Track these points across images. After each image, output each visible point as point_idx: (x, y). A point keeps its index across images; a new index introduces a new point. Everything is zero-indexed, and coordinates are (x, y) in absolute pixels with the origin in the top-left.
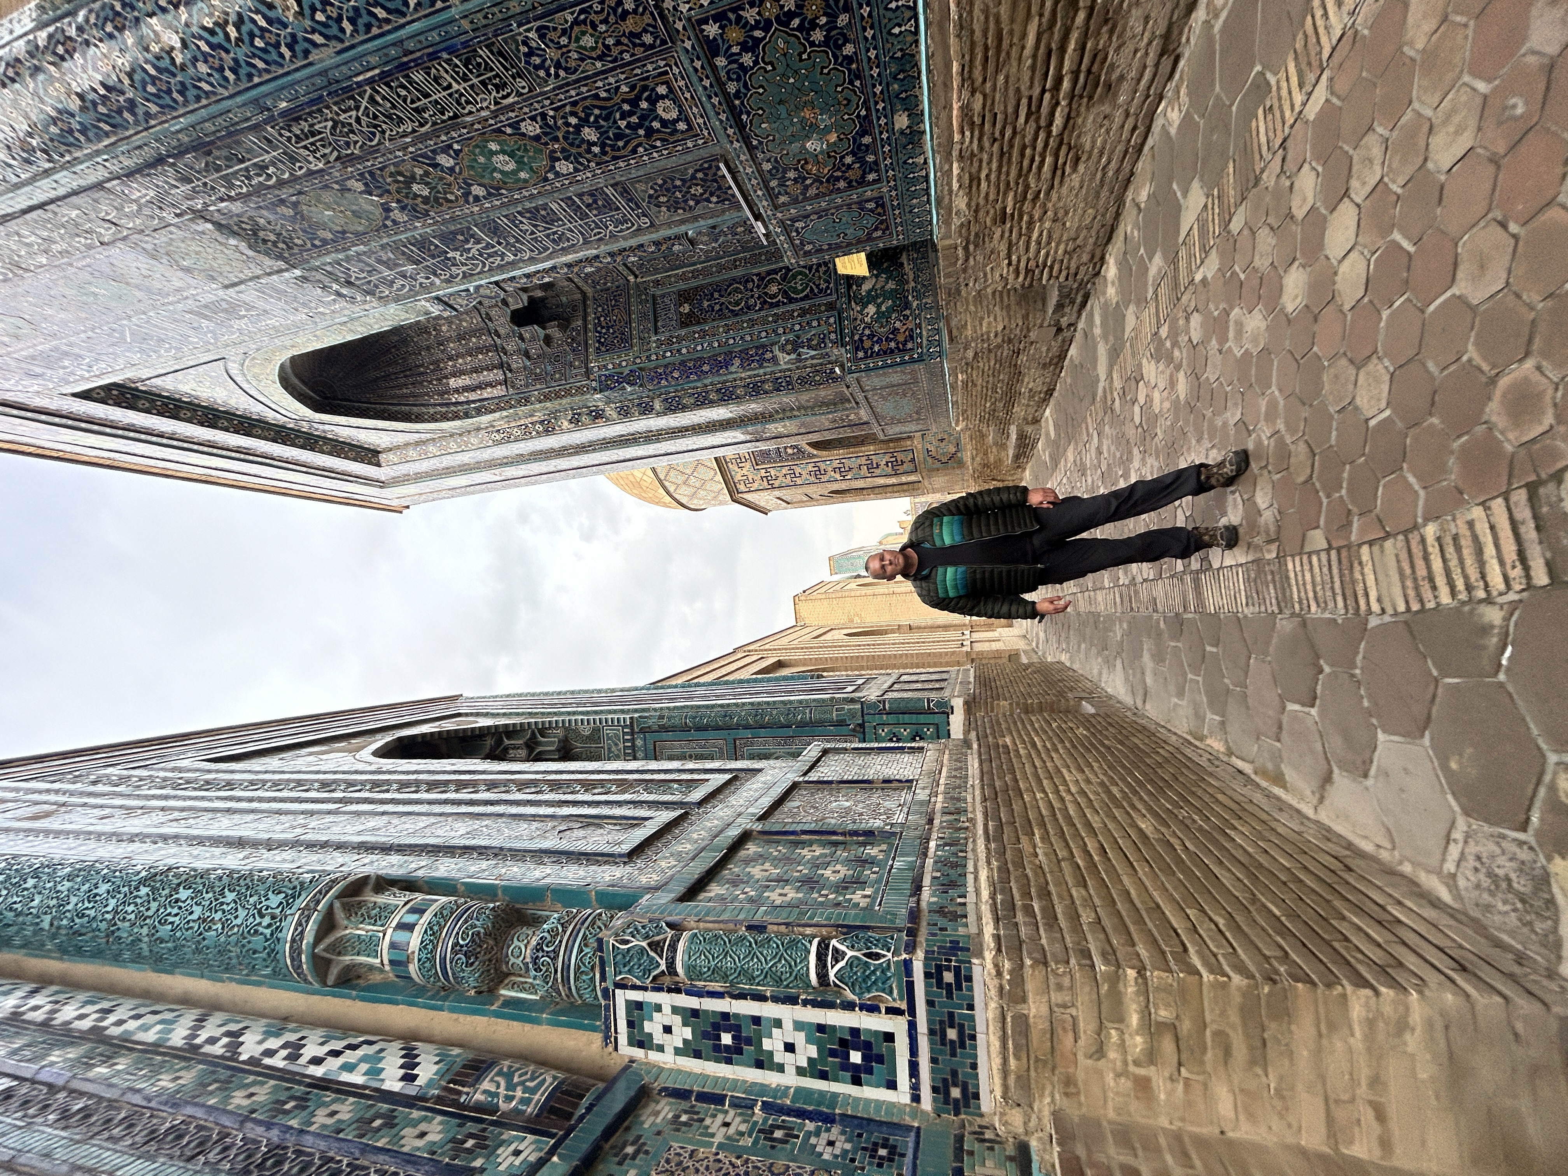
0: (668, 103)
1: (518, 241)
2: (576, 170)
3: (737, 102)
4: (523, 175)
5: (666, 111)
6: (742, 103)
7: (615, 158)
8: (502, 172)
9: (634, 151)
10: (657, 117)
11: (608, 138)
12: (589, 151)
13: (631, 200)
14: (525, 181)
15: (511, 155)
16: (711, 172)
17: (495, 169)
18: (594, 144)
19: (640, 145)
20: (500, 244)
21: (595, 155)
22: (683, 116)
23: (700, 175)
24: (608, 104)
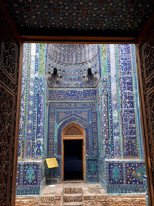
23: (134, 152)
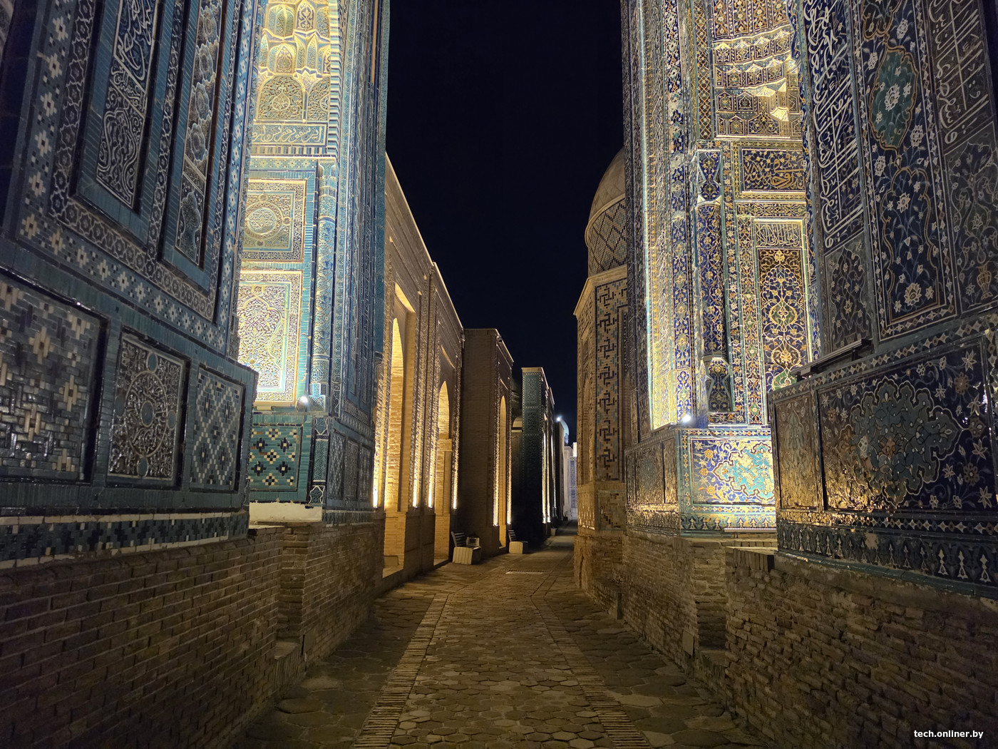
0: (919, 296)
1: (830, 94)
2: (876, 178)
3: (908, 372)
4: (879, 116)
5: (913, 293)
6: (907, 378)
7: (881, 224)
8: (884, 93)
9: (884, 249)
10: (908, 280)
11: (898, 223)
12: (890, 198)
13: (849, 232)
14: (874, 118)
15: (898, 109)
16: (860, 326)
17: (888, 86)
18: (895, 206)
19: (888, 257)
20: (830, 71)
21: (885, 204)
22: (906, 310)
24: (926, 229)
